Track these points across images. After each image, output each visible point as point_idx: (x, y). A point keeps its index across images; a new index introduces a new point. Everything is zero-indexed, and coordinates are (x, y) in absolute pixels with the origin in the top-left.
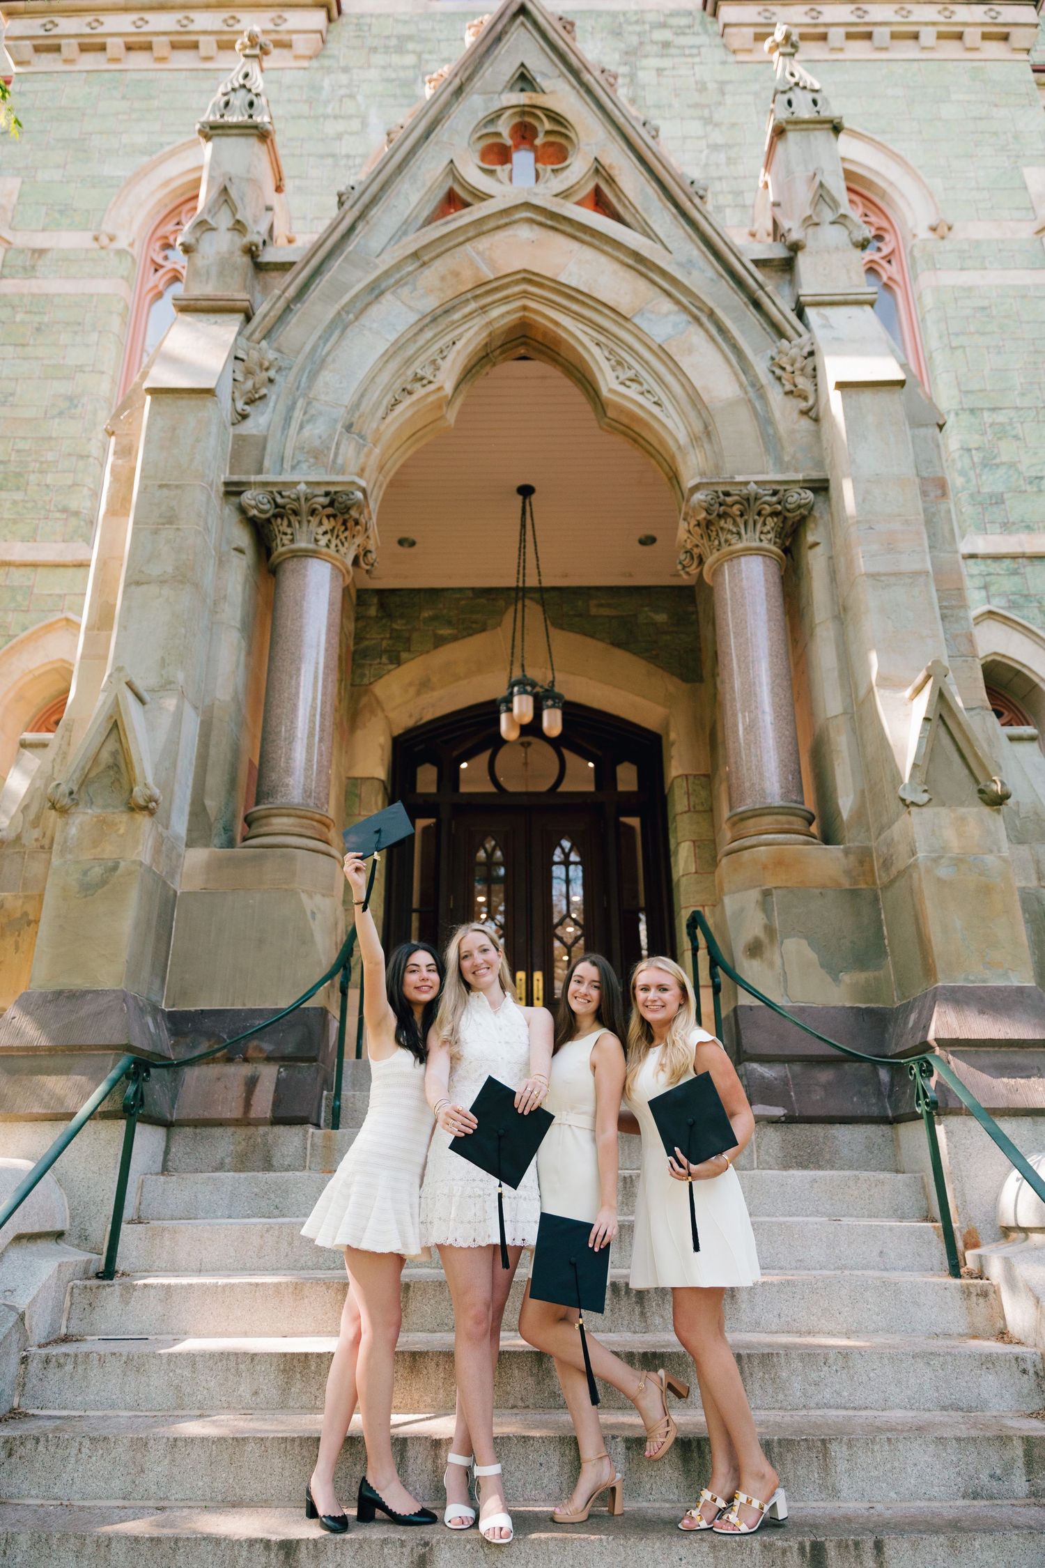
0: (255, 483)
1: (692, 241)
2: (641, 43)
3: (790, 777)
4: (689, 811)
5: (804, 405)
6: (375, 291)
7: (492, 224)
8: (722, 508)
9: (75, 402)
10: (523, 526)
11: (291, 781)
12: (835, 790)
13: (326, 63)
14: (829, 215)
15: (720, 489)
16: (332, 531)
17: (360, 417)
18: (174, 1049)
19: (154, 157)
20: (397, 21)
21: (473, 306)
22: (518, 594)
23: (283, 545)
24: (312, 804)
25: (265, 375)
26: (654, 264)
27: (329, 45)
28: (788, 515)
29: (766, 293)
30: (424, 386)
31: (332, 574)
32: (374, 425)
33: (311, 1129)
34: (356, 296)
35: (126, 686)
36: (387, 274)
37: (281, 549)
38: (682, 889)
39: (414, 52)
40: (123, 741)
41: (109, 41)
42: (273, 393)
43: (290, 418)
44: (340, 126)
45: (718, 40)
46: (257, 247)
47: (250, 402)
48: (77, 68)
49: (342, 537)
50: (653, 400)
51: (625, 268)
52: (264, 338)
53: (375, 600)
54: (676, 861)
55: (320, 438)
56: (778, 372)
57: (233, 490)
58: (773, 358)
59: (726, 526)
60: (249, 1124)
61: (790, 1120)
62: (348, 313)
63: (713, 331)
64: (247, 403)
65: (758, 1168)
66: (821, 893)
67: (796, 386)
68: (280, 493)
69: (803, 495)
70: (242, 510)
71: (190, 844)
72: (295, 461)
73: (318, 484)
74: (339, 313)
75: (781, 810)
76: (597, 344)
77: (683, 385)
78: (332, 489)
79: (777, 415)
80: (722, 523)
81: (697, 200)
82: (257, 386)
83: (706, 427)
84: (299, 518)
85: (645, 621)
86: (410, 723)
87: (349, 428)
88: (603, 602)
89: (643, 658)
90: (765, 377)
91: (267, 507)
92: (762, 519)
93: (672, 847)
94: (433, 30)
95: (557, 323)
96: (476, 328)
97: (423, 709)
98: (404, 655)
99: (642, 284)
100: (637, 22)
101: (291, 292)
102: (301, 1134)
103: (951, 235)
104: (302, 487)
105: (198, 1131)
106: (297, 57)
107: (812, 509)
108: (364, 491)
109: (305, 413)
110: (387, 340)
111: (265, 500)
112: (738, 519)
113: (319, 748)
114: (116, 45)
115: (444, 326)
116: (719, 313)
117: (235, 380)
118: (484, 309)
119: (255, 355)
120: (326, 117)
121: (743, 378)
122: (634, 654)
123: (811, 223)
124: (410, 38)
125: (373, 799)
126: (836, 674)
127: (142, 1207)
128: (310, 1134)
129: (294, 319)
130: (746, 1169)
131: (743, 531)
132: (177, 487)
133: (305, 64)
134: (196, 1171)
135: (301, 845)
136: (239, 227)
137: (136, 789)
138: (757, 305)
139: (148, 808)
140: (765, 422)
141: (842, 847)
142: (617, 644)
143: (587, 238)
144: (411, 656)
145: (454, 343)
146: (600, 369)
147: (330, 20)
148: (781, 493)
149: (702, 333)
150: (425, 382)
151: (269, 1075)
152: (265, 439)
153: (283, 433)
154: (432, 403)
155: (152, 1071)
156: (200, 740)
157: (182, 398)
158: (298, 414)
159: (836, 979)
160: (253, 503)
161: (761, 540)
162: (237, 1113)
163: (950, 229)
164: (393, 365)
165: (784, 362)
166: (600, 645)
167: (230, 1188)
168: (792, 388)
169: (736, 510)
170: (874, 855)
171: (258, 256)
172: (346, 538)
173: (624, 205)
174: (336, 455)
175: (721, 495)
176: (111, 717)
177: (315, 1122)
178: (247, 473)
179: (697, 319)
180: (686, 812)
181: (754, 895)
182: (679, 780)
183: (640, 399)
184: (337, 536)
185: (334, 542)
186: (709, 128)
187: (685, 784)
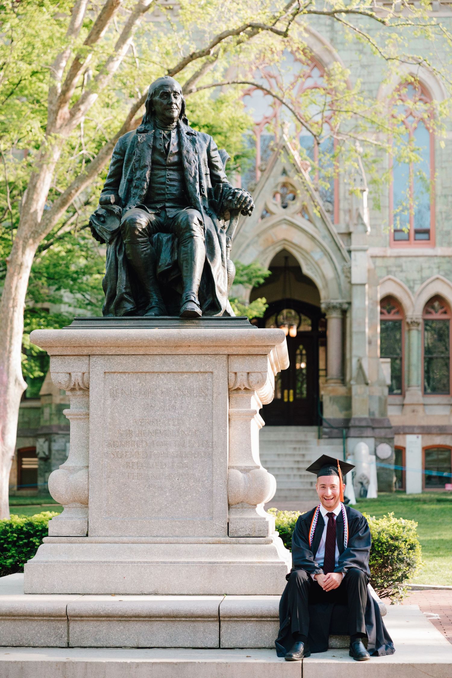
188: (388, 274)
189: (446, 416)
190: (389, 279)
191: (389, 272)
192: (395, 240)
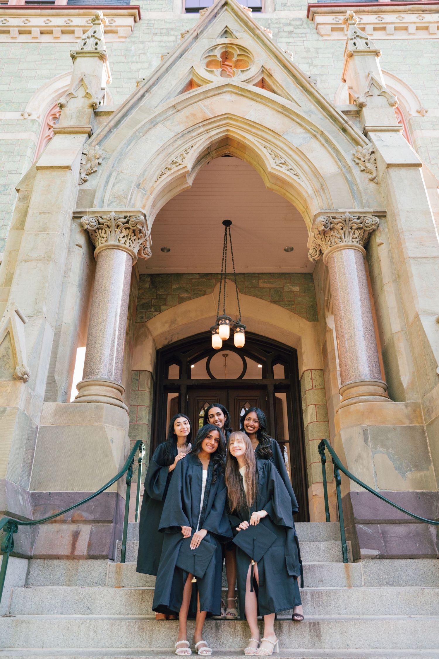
0: (89, 212)
1: (311, 102)
2: (279, 32)
3: (374, 365)
4: (313, 388)
5: (371, 177)
6: (154, 123)
7: (212, 93)
8: (332, 225)
9: (7, 187)
10: (226, 240)
11: (101, 366)
12: (398, 372)
13: (133, 40)
14: (377, 92)
15: (331, 215)
16: (127, 236)
17: (144, 181)
18: (33, 514)
19: (51, 80)
20: (166, 22)
21: (202, 129)
22: (222, 276)
23: (102, 243)
24: (113, 379)
25: (97, 161)
26: (293, 111)
27: (134, 32)
28: (366, 229)
29: (349, 125)
30: (177, 166)
31: (127, 258)
32: (151, 185)
33: (109, 562)
34: (144, 125)
35: (15, 313)
36: (159, 115)
37: (100, 245)
38: (310, 430)
39: (174, 35)
40: (12, 342)
41: (33, 29)
42: (100, 169)
43: (108, 181)
44: (139, 66)
45: (315, 31)
46: (96, 104)
47: (88, 174)
48: (17, 41)
49: (132, 239)
50: (294, 173)
51: (278, 113)
52: (97, 144)
53: (149, 279)
54: (306, 415)
55: (123, 190)
56: (357, 161)
57: (77, 216)
58: (354, 155)
59: (334, 234)
60: (74, 559)
61: (381, 557)
62: (139, 133)
63: (324, 142)
64: (87, 175)
65: (365, 585)
66: (394, 428)
67: (366, 168)
68: (102, 218)
69: (374, 219)
70: (82, 226)
71: (46, 400)
72: (110, 202)
73: (121, 212)
74: (135, 133)
75: (370, 383)
76: (265, 147)
77: (309, 166)
78: (128, 215)
79: (358, 180)
80: (332, 233)
81: (313, 84)
82: (92, 166)
83: (322, 186)
84: (110, 229)
85: (288, 291)
86: (166, 343)
87: (138, 186)
88: (266, 280)
89: (287, 309)
90: (351, 164)
91: (94, 224)
92: (353, 231)
93: (304, 408)
94: (183, 26)
95: (244, 137)
96: (203, 140)
97: (173, 335)
98: (163, 307)
99: (287, 120)
100: (277, 23)
101: (112, 124)
102: (103, 565)
103: (427, 114)
104: (113, 214)
105: (46, 561)
106: (119, 37)
107: (378, 226)
108: (145, 216)
109: (116, 179)
110: (159, 145)
111: (94, 221)
112: (340, 231)
113: (117, 349)
114: (36, 31)
115: (188, 139)
116: (326, 133)
117: (81, 164)
118: (207, 131)
119: (92, 152)
120: (132, 62)
121: (340, 163)
122: (282, 307)
123: (369, 95)
124: (172, 29)
125: (146, 382)
126: (396, 310)
127: (12, 606)
128: (108, 565)
129: (112, 136)
130: (358, 586)
131: (343, 237)
132: (49, 213)
133: (123, 40)
134: (44, 585)
135: (106, 401)
136: (88, 95)
137: (17, 368)
138: (344, 130)
139: (23, 379)
140: (351, 184)
141: (404, 403)
142: (274, 302)
143: (259, 100)
144: (167, 308)
145: (192, 147)
146: (267, 159)
147: (135, 22)
148: (362, 218)
149: (318, 143)
150: (177, 164)
151: (86, 530)
152: (95, 191)
153: (104, 188)
154: (181, 174)
155: (20, 527)
156: (54, 344)
157: (55, 171)
158: (112, 179)
159: (403, 476)
160: (87, 222)
161: (353, 242)
162: (67, 552)
163: (426, 112)
164: (161, 157)
165: (360, 156)
166: (265, 302)
167: (62, 597)
168: (365, 169)
169: (339, 226)
170: (422, 407)
171: (97, 109)
172: (134, 240)
173: (277, 86)
174: (131, 199)
175: (331, 219)
176: (6, 329)
177: (111, 558)
178: (85, 207)
179: (315, 136)
180: (311, 389)
181: (358, 430)
182: (308, 372)
183: (287, 172)
184: (130, 239)
185: (128, 241)
186: (311, 67)
187: (310, 375)
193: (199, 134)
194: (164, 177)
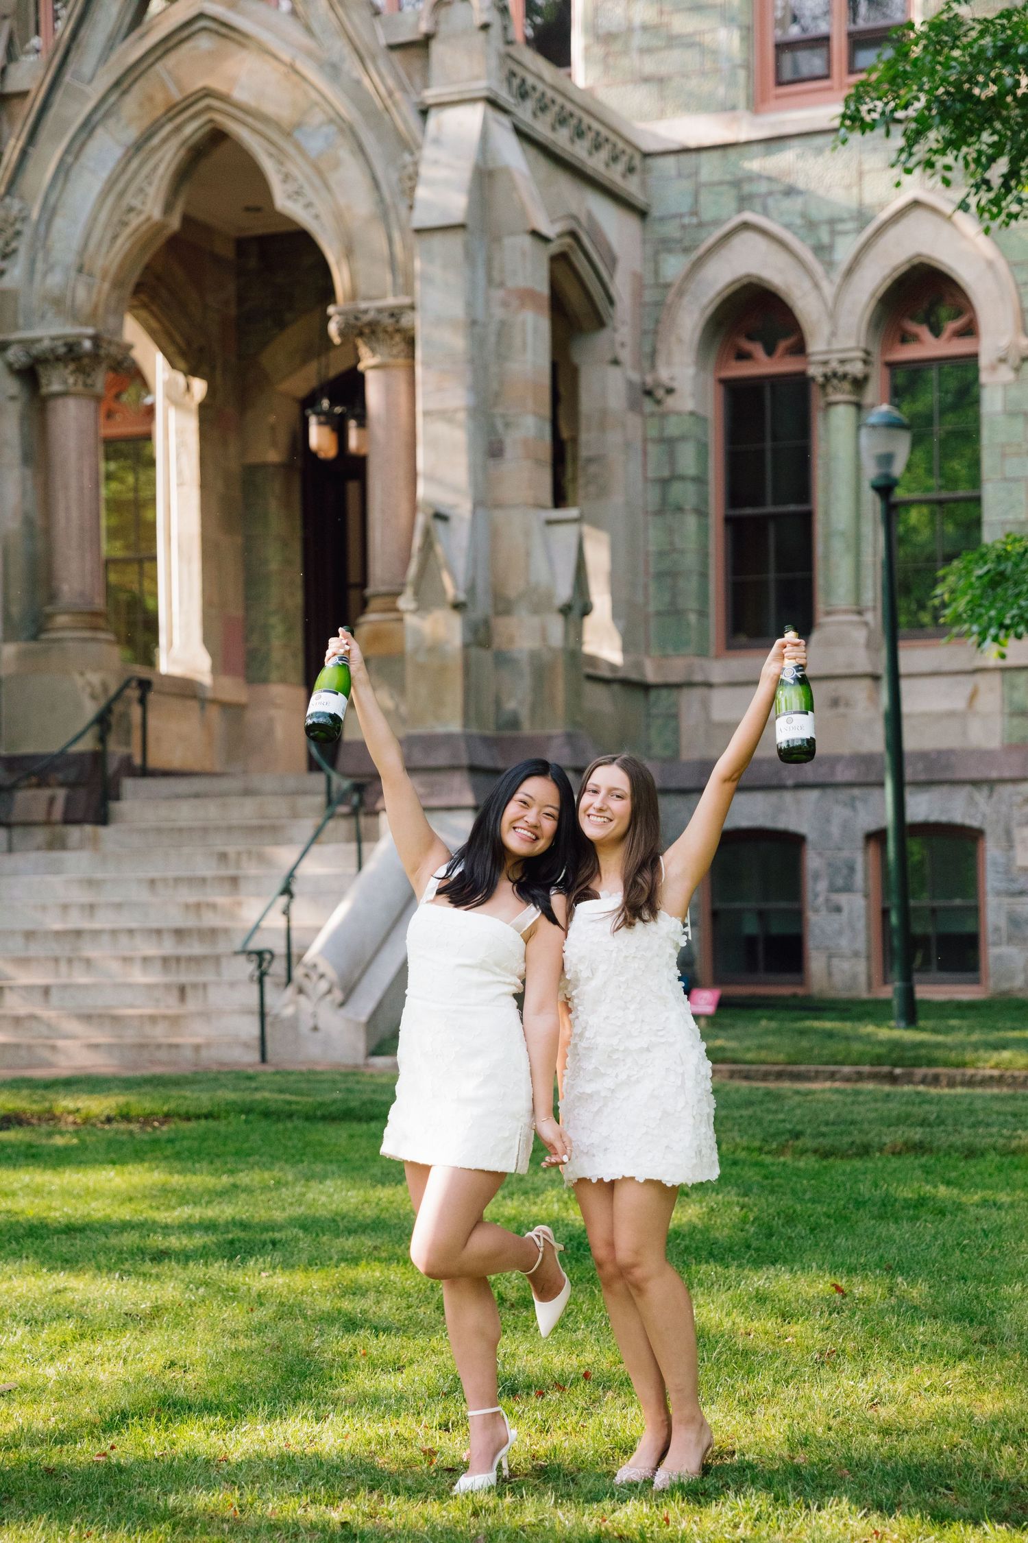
0: (14, 341)
3: (398, 564)
7: (177, 38)
8: (355, 330)
11: (66, 586)
15: (351, 315)
17: (89, 255)
24: (82, 602)
25: (12, 230)
26: (305, 76)
29: (394, 101)
30: (137, 216)
32: (101, 261)
34: (74, 135)
36: (96, 108)
42: (20, 245)
43: (34, 271)
47: (5, 257)
50: (313, 213)
52: (7, 193)
55: (59, 285)
60: (52, 824)
62: (69, 154)
63: (354, 144)
64: (2, 259)
68: (31, 347)
70: (10, 365)
71: (5, 640)
72: (42, 312)
73: (58, 337)
74: (62, 156)
76: (269, 156)
78: (68, 341)
79: (396, 235)
80: (359, 340)
82: (8, 241)
84: (50, 365)
90: (390, 195)
91: (26, 359)
92: (389, 335)
95: (238, 134)
99: (299, 94)
101: (24, 139)
102: (81, 829)
104: (47, 341)
105: (24, 828)
108: (92, 338)
109: (45, 264)
110: (102, 179)
111: (24, 354)
112: (371, 336)
115: (146, 154)
116: (357, 126)
121: (376, 193)
123: (444, 3)
128: (86, 829)
129: (30, 163)
131: (376, 347)
134: (27, 851)
135: (72, 637)
138: (388, 111)
140: (390, 240)
143: (253, 46)
145: (156, 169)
148: (398, 315)
149: (345, 146)
150: (137, 212)
151: (61, 794)
152: (17, 295)
153: (29, 287)
154: (143, 234)
158: (40, 266)
160: (15, 357)
162: (45, 818)
164: (110, 202)
165: (405, 177)
169: (367, 330)
175: (353, 319)
177: (90, 822)
178: (7, 332)
179: (343, 130)
183: (303, 213)
185: (81, 378)
188: (740, 210)
189: (951, 714)
190: (746, 226)
191: (744, 201)
192: (780, 83)
193: (165, 140)
194: (120, 241)
